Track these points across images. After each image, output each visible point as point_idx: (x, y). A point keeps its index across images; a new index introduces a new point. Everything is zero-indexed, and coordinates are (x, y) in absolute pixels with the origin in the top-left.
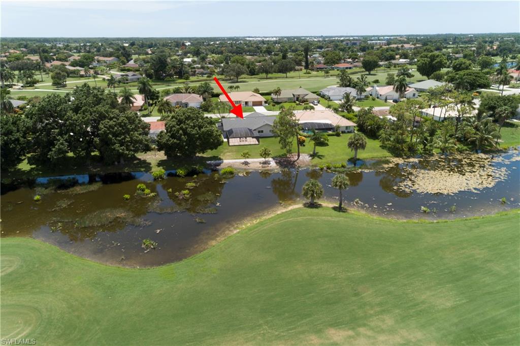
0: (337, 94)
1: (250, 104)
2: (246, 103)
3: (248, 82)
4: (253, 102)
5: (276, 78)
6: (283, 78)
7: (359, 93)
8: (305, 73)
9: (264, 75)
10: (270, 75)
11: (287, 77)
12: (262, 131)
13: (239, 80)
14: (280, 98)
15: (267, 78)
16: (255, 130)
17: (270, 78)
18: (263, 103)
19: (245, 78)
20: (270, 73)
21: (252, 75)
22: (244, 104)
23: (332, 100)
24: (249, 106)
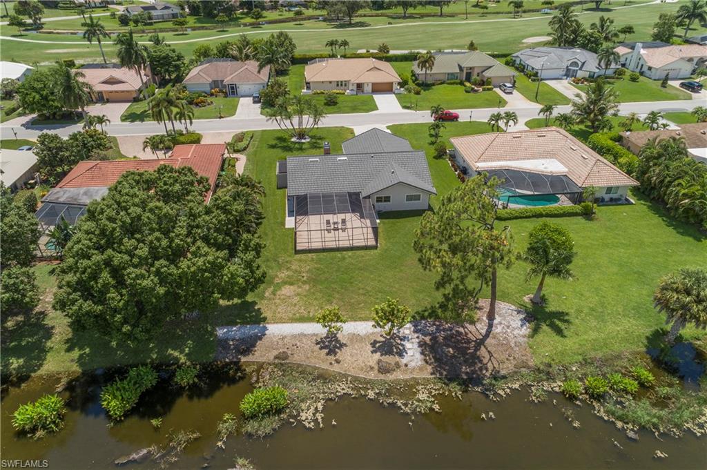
0: (554, 66)
1: (368, 88)
2: (360, 86)
3: (369, 25)
4: (373, 84)
5: (422, 16)
6: (433, 16)
7: (603, 64)
8: (474, 6)
9: (400, 10)
10: (411, 11)
11: (441, 15)
12: (387, 199)
13: (355, 20)
14: (431, 75)
15: (405, 17)
16: (369, 197)
17: (411, 17)
18: (396, 87)
19: (365, 16)
20: (411, 6)
21: (378, 10)
22: (355, 87)
23: (542, 80)
24: (365, 92)
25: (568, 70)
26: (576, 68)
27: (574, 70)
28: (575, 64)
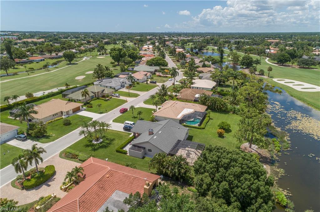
2: (68, 113)
4: (73, 109)
22: (66, 114)
23: (117, 90)
24: (70, 114)
25: (121, 85)
26: (124, 84)
27: (123, 85)
28: (123, 83)
